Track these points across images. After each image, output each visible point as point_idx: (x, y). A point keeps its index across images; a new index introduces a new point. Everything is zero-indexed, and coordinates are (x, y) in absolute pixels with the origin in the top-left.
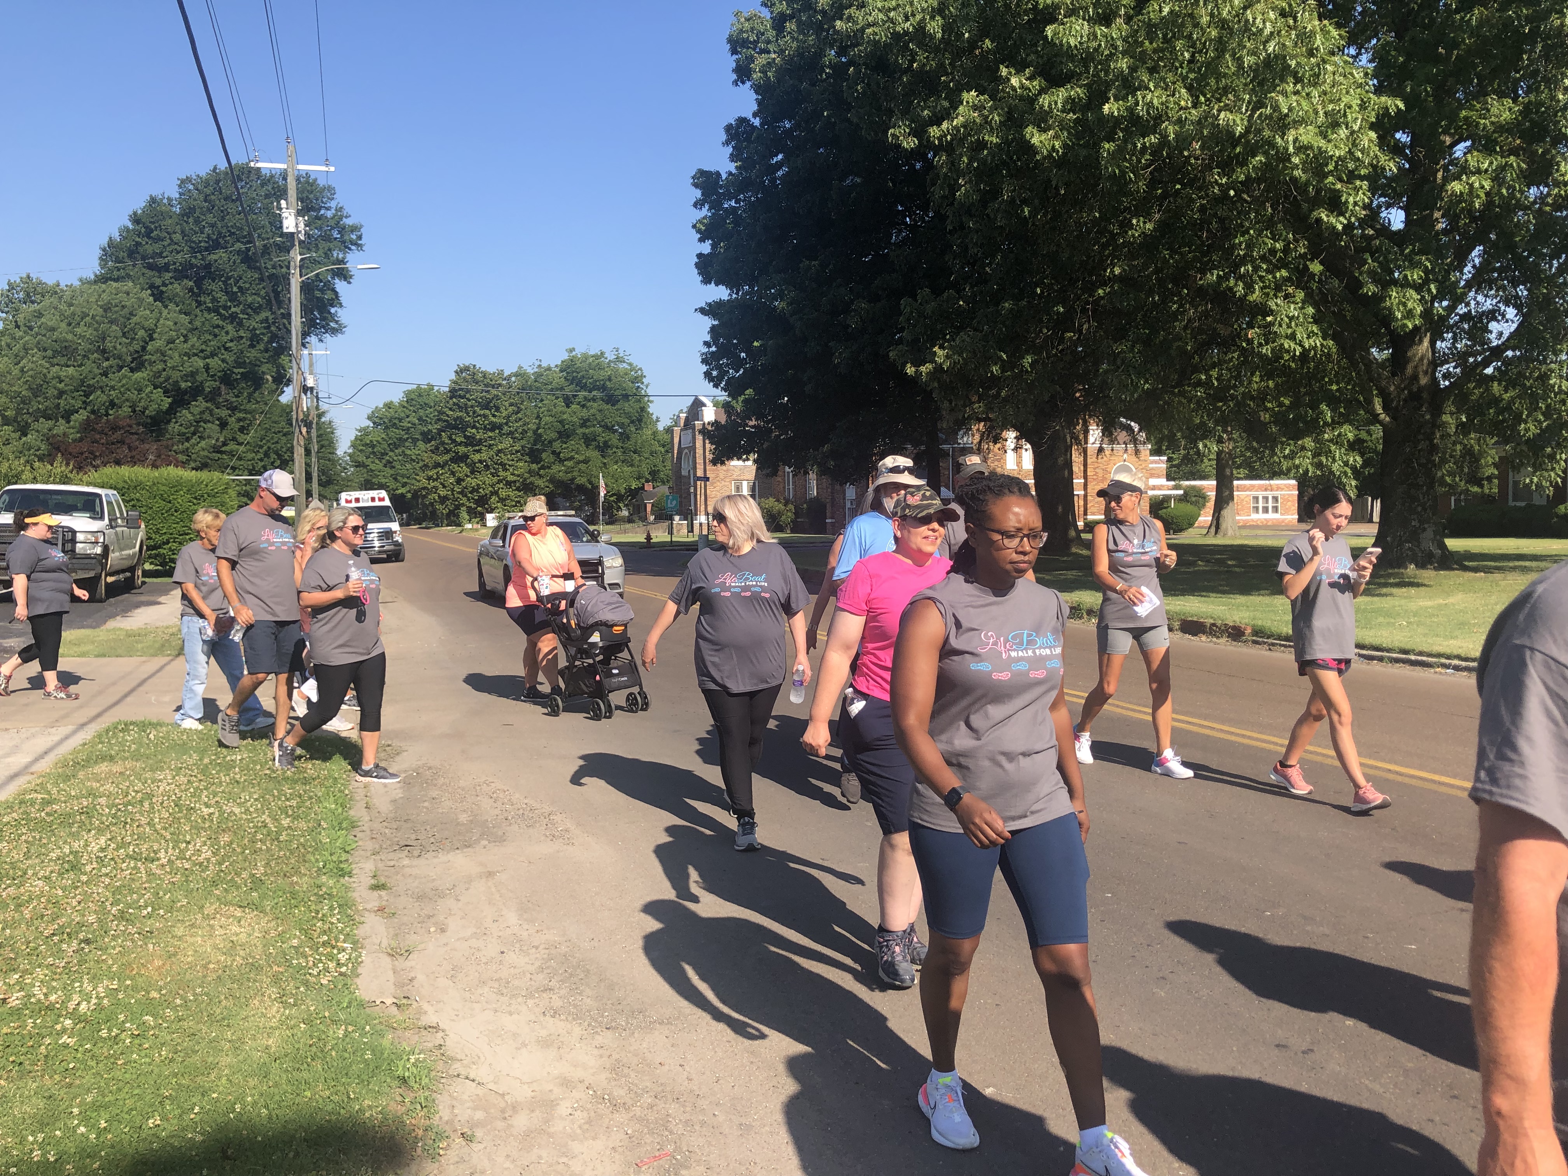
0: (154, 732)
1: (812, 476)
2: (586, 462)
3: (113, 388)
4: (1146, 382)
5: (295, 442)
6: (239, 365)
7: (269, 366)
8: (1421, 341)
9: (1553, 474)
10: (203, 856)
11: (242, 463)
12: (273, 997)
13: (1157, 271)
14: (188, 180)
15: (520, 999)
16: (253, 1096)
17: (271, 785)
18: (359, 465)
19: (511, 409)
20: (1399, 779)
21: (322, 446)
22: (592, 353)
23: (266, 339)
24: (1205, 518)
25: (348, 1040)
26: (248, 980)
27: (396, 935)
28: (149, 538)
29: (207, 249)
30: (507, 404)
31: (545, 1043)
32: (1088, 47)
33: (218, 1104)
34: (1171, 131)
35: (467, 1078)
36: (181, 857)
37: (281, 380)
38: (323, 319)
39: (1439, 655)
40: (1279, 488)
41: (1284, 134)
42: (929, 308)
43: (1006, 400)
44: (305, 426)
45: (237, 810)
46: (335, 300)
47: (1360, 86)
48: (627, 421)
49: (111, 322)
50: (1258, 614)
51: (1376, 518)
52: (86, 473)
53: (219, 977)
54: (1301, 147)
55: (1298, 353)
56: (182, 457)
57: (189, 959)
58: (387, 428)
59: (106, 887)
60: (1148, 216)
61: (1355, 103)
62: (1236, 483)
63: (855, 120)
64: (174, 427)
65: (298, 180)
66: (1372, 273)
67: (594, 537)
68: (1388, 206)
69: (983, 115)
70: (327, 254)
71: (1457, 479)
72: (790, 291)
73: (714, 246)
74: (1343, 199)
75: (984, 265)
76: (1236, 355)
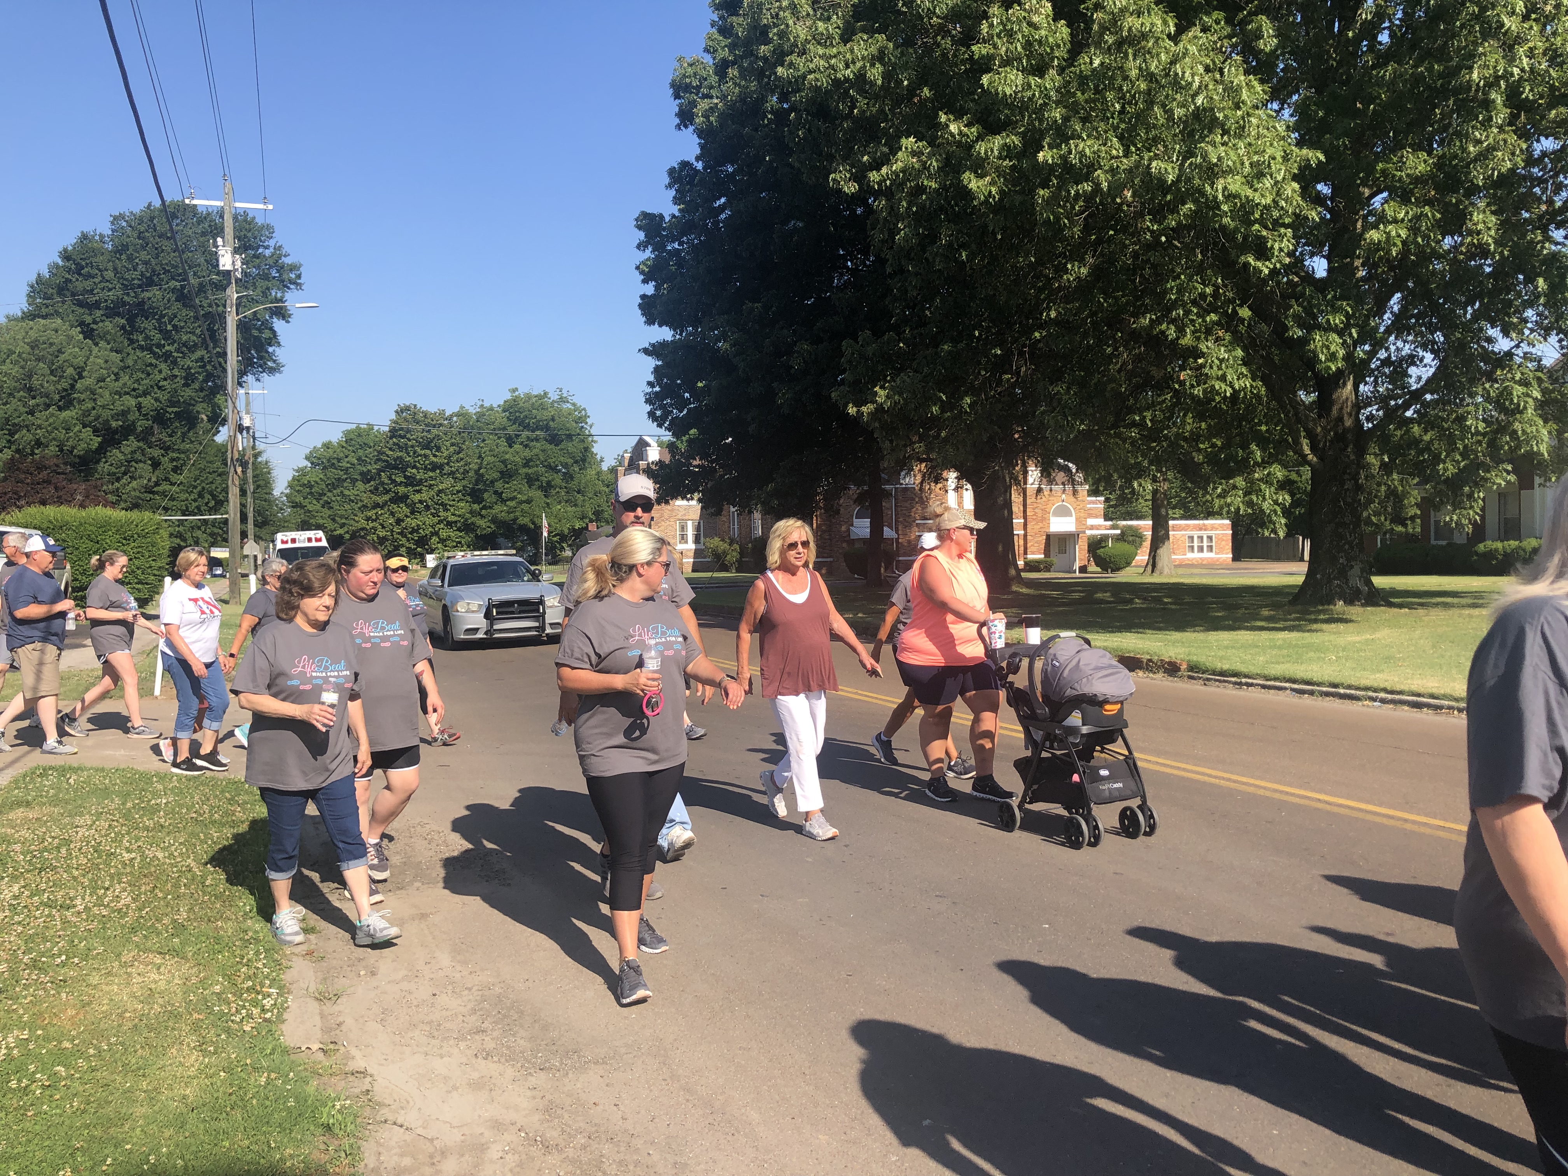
0: (74, 777)
1: (757, 515)
2: (528, 501)
3: (40, 427)
4: (1082, 423)
5: (230, 482)
6: (172, 404)
7: (205, 405)
8: (1345, 384)
9: (1471, 512)
10: (123, 902)
11: (175, 503)
12: (192, 1045)
13: (1093, 314)
14: (121, 216)
15: (452, 1042)
16: (168, 1146)
17: (198, 829)
18: (296, 505)
19: (452, 449)
20: (1328, 807)
21: (258, 487)
22: (535, 393)
23: (201, 378)
24: (1142, 557)
25: (270, 1087)
26: (166, 1028)
27: (325, 979)
28: (76, 580)
29: (140, 286)
30: (448, 444)
31: (476, 1086)
32: (1023, 97)
33: (132, 1156)
34: (1103, 179)
35: (395, 1124)
36: (99, 904)
37: (217, 419)
38: (260, 358)
39: (1367, 689)
40: (1213, 528)
41: (1213, 183)
42: (871, 349)
43: (946, 440)
44: (241, 465)
45: (160, 855)
46: (273, 339)
47: (1283, 138)
48: (570, 461)
49: (38, 360)
50: (1193, 650)
51: (1307, 557)
52: (9, 513)
53: (135, 1026)
54: (1229, 195)
55: (1228, 394)
56: (111, 498)
57: (104, 1008)
58: (325, 468)
59: (18, 935)
60: (1082, 261)
61: (1279, 155)
62: (1171, 523)
63: (797, 165)
64: (103, 467)
65: (235, 218)
66: (1296, 317)
67: (535, 577)
68: (1312, 255)
69: (921, 161)
70: (265, 293)
71: (1383, 518)
72: (733, 333)
73: (657, 288)
74: (1269, 245)
75: (923, 309)
76: (1168, 396)
